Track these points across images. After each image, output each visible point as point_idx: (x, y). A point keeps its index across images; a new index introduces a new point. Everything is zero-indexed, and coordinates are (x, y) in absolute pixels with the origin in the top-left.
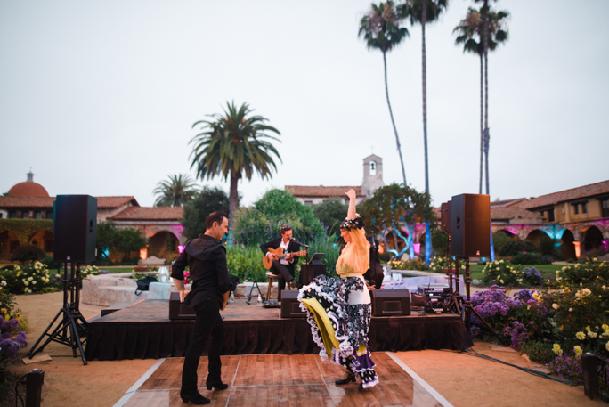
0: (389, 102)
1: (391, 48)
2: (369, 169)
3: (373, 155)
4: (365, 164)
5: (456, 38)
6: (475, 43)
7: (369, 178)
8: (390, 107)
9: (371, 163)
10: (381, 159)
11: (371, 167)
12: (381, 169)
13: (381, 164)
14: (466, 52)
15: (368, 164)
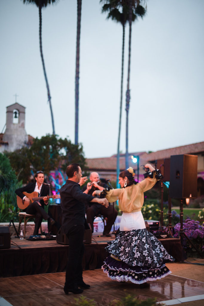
0: (42, 56)
1: (46, 6)
2: (12, 117)
3: (16, 104)
4: (8, 112)
5: (103, 5)
6: (119, 12)
7: (12, 126)
8: (43, 60)
9: (15, 111)
10: (24, 108)
11: (14, 115)
12: (24, 118)
13: (24, 113)
14: (110, 19)
15: (12, 112)
